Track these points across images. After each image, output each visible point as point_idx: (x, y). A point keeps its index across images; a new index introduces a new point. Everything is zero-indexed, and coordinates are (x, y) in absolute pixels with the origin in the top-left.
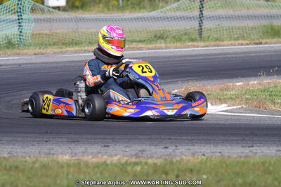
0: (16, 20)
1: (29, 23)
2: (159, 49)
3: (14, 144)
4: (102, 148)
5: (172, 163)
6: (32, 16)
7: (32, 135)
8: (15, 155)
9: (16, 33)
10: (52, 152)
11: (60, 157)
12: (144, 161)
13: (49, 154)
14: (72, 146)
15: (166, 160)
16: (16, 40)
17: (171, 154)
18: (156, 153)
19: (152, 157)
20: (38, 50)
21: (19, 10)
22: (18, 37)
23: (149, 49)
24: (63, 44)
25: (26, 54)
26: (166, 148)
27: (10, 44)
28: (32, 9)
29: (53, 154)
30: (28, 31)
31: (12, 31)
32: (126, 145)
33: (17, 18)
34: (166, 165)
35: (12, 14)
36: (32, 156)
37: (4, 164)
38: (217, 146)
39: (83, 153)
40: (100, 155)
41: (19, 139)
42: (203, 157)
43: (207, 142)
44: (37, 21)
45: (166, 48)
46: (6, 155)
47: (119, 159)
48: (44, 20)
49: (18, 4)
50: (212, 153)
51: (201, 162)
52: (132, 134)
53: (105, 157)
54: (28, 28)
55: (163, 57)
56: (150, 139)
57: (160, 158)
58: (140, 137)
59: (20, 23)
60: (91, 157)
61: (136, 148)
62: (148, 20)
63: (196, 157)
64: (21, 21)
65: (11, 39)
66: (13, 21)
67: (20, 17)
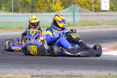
1: (78, 16)
6: (79, 14)
21: (73, 11)
22: (73, 22)
27: (69, 25)
28: (79, 10)
30: (77, 20)
44: (81, 16)
49: (73, 8)
59: (74, 16)
64: (74, 15)
65: (70, 23)
66: (71, 15)
67: (74, 14)
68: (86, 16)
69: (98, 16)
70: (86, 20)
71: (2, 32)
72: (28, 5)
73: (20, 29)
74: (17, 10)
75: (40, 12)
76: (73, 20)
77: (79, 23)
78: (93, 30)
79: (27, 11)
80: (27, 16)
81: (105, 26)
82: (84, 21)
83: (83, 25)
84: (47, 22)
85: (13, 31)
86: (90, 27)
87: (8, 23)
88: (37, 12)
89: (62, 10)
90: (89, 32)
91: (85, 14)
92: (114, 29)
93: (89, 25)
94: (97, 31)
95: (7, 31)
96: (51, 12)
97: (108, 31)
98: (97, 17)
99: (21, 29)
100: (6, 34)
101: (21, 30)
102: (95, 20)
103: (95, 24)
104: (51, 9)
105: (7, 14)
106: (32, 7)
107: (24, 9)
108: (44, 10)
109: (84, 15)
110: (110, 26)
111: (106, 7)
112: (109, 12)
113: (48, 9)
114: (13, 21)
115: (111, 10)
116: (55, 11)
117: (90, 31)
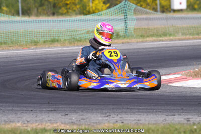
1: (132, 20)
6: (134, 17)
9: (123, 28)
16: (123, 33)
21: (125, 11)
22: (124, 30)
27: (118, 36)
28: (134, 11)
30: (132, 27)
44: (138, 19)
49: (124, 7)
54: (132, 25)
59: (125, 21)
64: (126, 19)
65: (119, 32)
66: (121, 19)
67: (126, 17)
68: (146, 19)
69: (167, 19)
70: (146, 27)
71: (3, 50)
72: (46, 3)
73: (33, 44)
74: (29, 12)
75: (67, 14)
76: (125, 28)
77: (134, 32)
78: (159, 44)
79: (45, 12)
80: (46, 21)
81: (179, 37)
82: (142, 29)
83: (141, 36)
84: (79, 31)
85: (21, 48)
86: (154, 38)
87: (12, 34)
88: (62, 14)
89: (105, 10)
90: (153, 48)
91: (144, 16)
92: (195, 41)
93: (152, 35)
94: (165, 45)
95: (11, 48)
96: (86, 15)
97: (185, 46)
98: (165, 21)
99: (35, 45)
100: (9, 54)
101: (35, 47)
102: (163, 26)
103: (163, 34)
104: (86, 8)
105: (10, 19)
106: (55, 6)
107: (39, 10)
108: (75, 11)
109: (143, 19)
110: (188, 37)
111: (181, 3)
112: (185, 13)
113: (82, 8)
114: (21, 31)
115: (188, 10)
116: (94, 13)
117: (153, 46)
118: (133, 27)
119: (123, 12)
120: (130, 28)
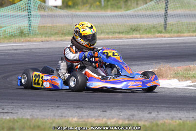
0: (26, 15)
1: (36, 18)
2: (135, 38)
3: (33, 109)
4: (101, 113)
5: (157, 125)
6: (38, 13)
7: (46, 102)
8: (36, 117)
9: (26, 25)
10: (64, 115)
11: (70, 119)
12: (135, 123)
13: (62, 116)
14: (78, 110)
15: (152, 122)
16: (26, 30)
17: (155, 118)
18: (143, 117)
19: (141, 120)
20: (44, 38)
21: (29, 8)
22: (28, 28)
23: (128, 38)
24: (62, 34)
25: (35, 41)
26: (150, 113)
27: (22, 34)
28: (38, 8)
29: (65, 117)
30: (36, 24)
31: (24, 24)
32: (119, 111)
33: (27, 14)
34: (153, 126)
35: (24, 11)
36: (49, 118)
37: (29, 124)
38: (189, 113)
39: (87, 116)
40: (101, 118)
41: (37, 105)
42: (180, 120)
43: (181, 109)
44: (42, 16)
45: (141, 38)
46: (29, 117)
47: (115, 121)
48: (48, 16)
49: (28, 4)
50: (187, 117)
51: (180, 124)
52: (122, 103)
53: (105, 120)
54: (36, 22)
55: (139, 45)
56: (137, 106)
57: (147, 121)
58: (129, 105)
59: (29, 18)
60: (93, 119)
61: (128, 113)
62: (126, 17)
63: (174, 120)
64: (30, 16)
67: (30, 14)
76: (29, 25)
77: (38, 30)
98: (70, 19)
111: (56, 0)
118: (38, 24)
119: (27, 8)
120: (34, 26)
